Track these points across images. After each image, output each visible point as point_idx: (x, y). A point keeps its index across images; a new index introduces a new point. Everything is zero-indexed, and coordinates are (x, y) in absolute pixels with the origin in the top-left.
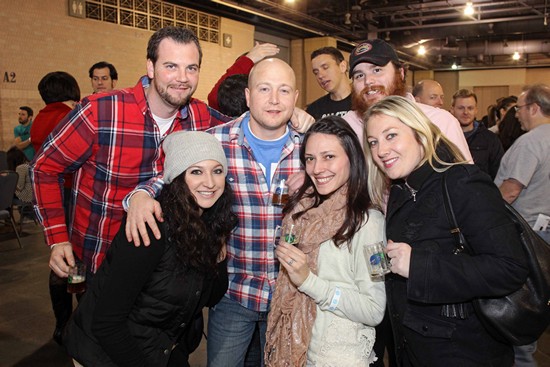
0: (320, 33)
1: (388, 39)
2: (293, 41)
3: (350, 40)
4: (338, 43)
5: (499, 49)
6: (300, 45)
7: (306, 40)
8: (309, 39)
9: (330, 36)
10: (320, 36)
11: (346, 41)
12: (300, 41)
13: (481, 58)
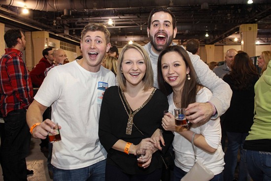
0: (40, 29)
1: (74, 33)
2: (26, 33)
3: (56, 33)
4: (50, 34)
5: (123, 39)
6: (30, 35)
7: (33, 32)
8: (35, 32)
9: (45, 30)
10: (40, 30)
11: (53, 34)
12: (30, 32)
13: (116, 43)
